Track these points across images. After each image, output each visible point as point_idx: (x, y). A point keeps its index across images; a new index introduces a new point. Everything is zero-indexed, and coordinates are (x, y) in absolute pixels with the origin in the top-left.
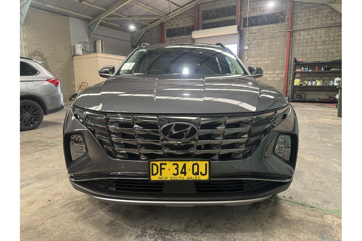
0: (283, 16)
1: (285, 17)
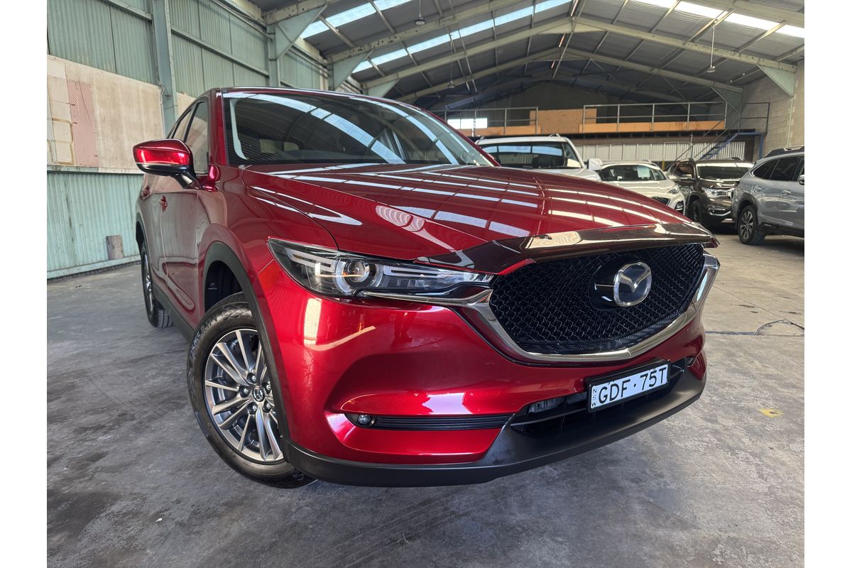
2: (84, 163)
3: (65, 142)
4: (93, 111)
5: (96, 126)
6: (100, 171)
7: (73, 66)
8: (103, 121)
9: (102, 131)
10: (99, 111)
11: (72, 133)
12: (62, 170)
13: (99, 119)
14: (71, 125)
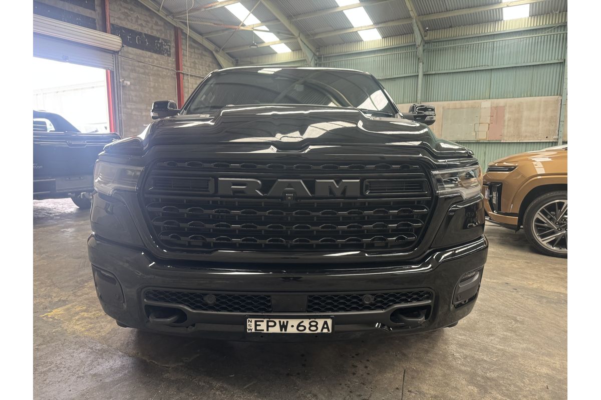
0: (168, 47)
1: (170, 48)
2: (493, 139)
3: (484, 131)
4: (504, 116)
5: (504, 123)
6: (502, 141)
7: (495, 101)
8: (509, 120)
9: (508, 125)
10: (507, 116)
11: (489, 127)
12: (481, 142)
13: (506, 120)
14: (489, 124)
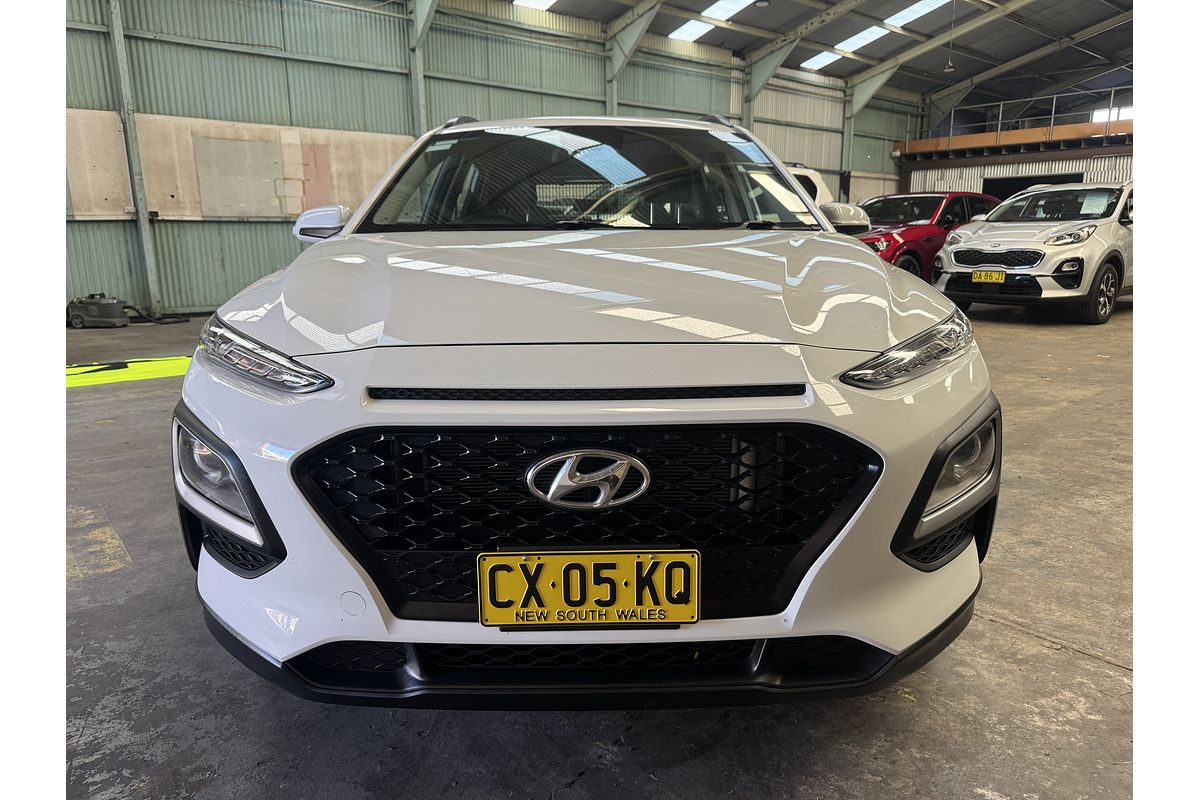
3: (296, 197)
4: (329, 167)
5: (331, 181)
7: (309, 132)
10: (335, 167)
11: (304, 189)
13: (334, 174)
14: (304, 182)
